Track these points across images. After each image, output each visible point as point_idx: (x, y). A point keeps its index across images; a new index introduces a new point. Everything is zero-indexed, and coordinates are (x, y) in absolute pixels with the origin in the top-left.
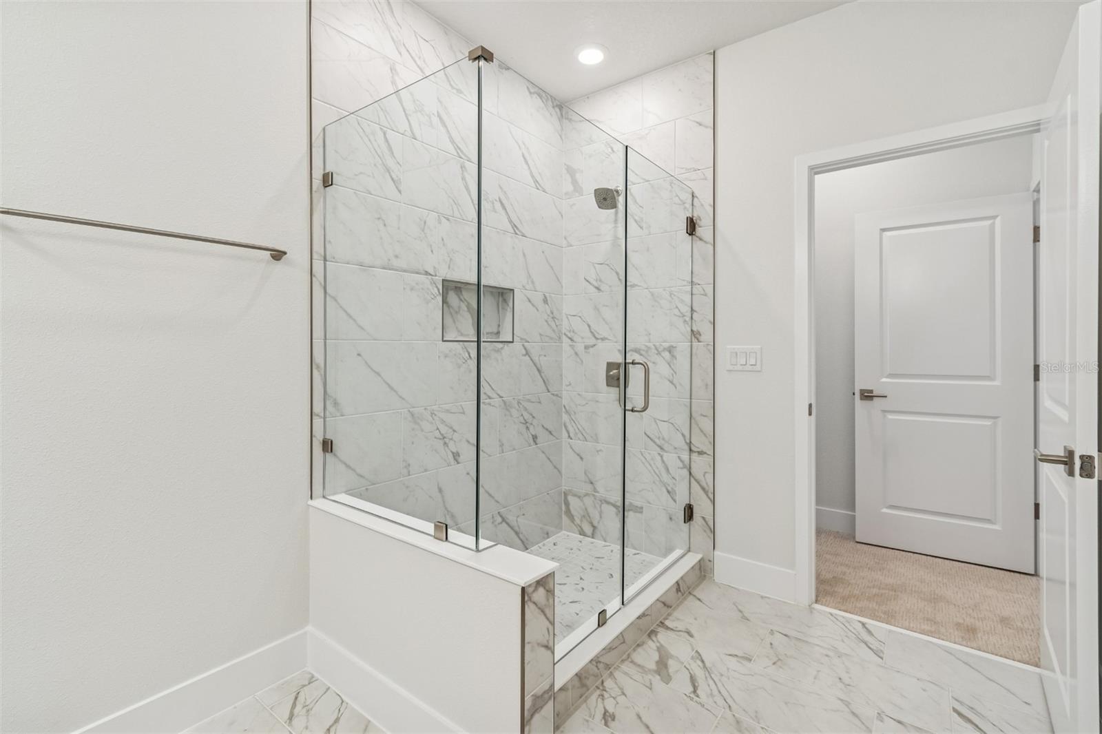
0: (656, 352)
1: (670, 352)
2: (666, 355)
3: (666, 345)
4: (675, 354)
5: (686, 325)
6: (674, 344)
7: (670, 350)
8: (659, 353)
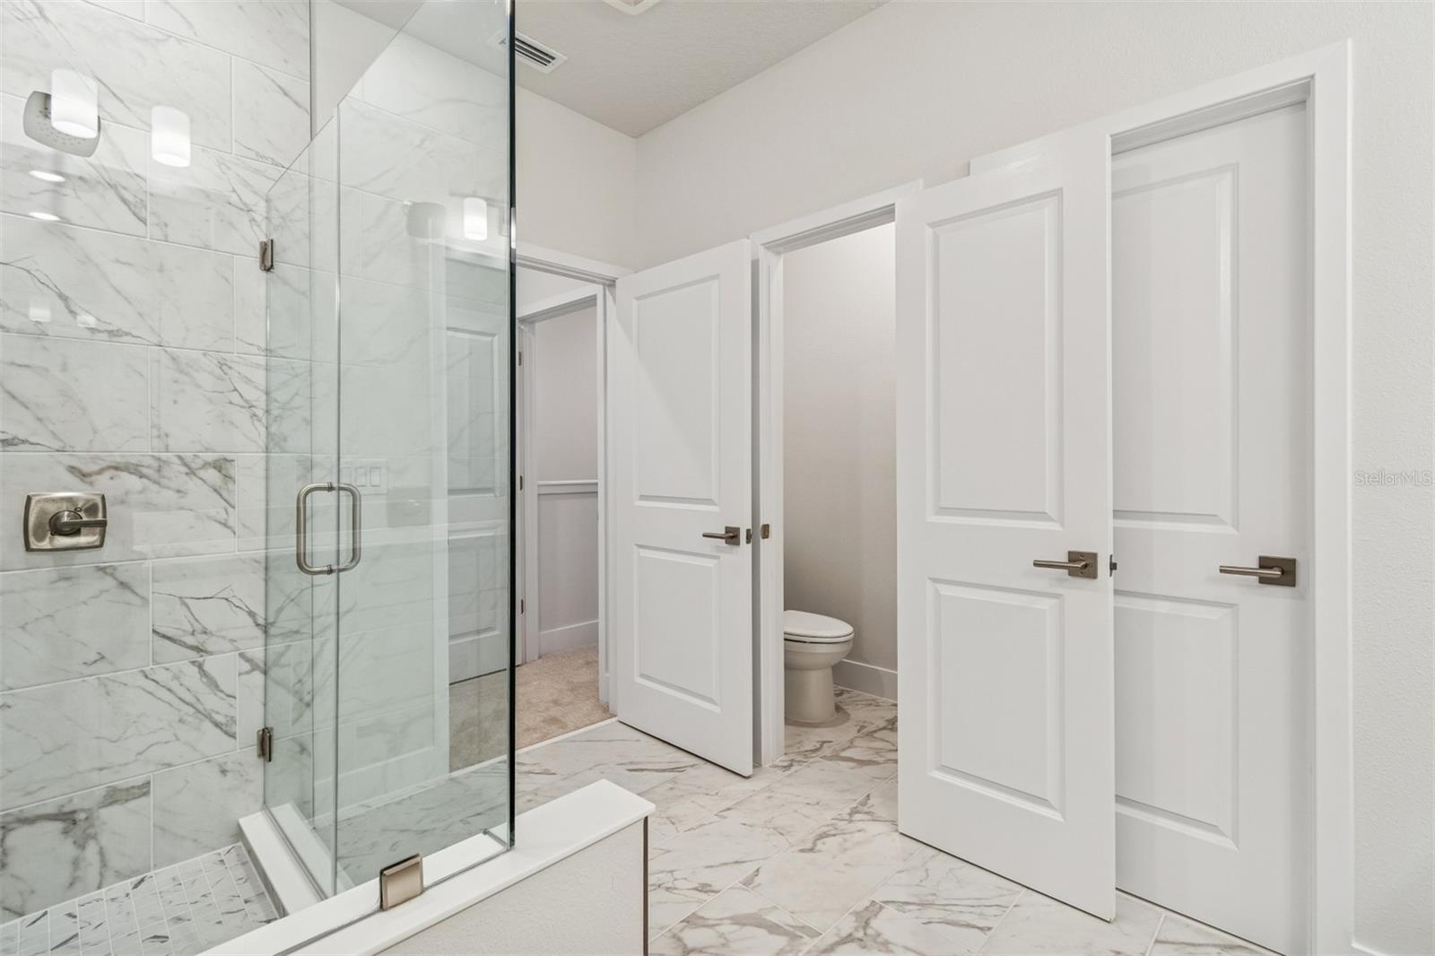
0: (184, 469)
1: (219, 469)
2: (212, 475)
3: (210, 457)
4: (231, 473)
5: (256, 423)
6: (229, 456)
7: (220, 465)
8: (191, 472)
